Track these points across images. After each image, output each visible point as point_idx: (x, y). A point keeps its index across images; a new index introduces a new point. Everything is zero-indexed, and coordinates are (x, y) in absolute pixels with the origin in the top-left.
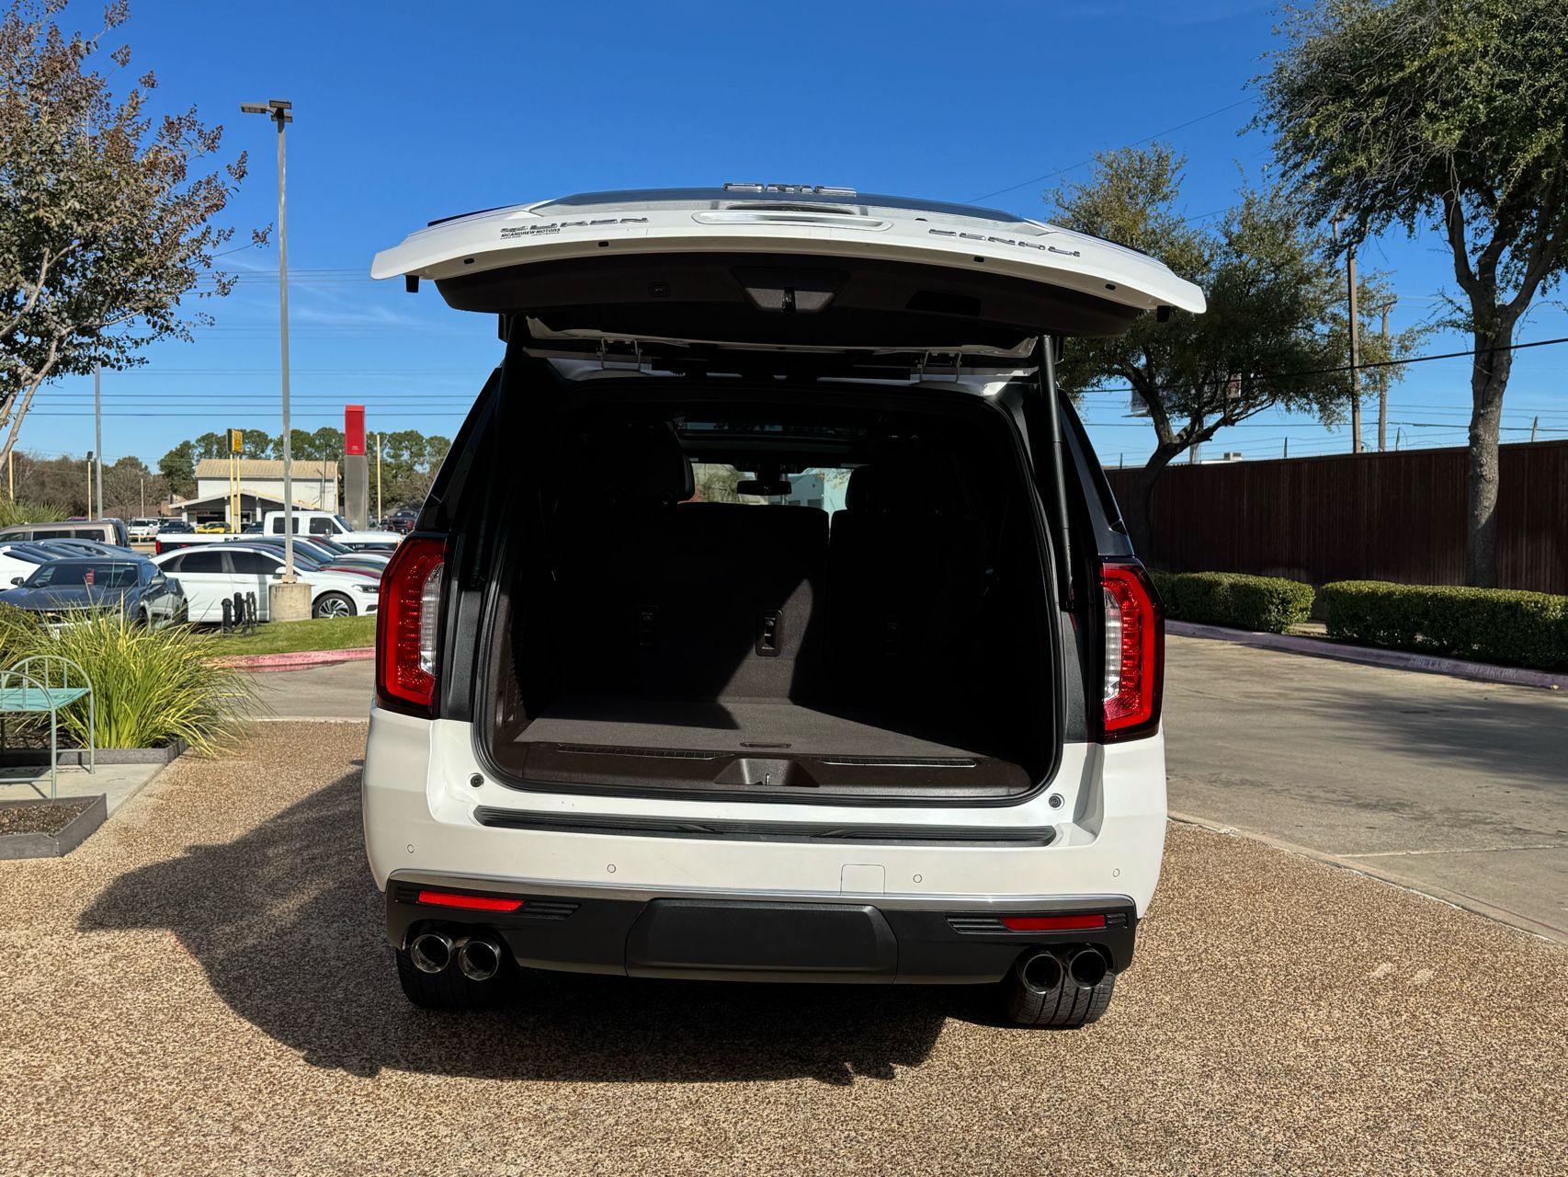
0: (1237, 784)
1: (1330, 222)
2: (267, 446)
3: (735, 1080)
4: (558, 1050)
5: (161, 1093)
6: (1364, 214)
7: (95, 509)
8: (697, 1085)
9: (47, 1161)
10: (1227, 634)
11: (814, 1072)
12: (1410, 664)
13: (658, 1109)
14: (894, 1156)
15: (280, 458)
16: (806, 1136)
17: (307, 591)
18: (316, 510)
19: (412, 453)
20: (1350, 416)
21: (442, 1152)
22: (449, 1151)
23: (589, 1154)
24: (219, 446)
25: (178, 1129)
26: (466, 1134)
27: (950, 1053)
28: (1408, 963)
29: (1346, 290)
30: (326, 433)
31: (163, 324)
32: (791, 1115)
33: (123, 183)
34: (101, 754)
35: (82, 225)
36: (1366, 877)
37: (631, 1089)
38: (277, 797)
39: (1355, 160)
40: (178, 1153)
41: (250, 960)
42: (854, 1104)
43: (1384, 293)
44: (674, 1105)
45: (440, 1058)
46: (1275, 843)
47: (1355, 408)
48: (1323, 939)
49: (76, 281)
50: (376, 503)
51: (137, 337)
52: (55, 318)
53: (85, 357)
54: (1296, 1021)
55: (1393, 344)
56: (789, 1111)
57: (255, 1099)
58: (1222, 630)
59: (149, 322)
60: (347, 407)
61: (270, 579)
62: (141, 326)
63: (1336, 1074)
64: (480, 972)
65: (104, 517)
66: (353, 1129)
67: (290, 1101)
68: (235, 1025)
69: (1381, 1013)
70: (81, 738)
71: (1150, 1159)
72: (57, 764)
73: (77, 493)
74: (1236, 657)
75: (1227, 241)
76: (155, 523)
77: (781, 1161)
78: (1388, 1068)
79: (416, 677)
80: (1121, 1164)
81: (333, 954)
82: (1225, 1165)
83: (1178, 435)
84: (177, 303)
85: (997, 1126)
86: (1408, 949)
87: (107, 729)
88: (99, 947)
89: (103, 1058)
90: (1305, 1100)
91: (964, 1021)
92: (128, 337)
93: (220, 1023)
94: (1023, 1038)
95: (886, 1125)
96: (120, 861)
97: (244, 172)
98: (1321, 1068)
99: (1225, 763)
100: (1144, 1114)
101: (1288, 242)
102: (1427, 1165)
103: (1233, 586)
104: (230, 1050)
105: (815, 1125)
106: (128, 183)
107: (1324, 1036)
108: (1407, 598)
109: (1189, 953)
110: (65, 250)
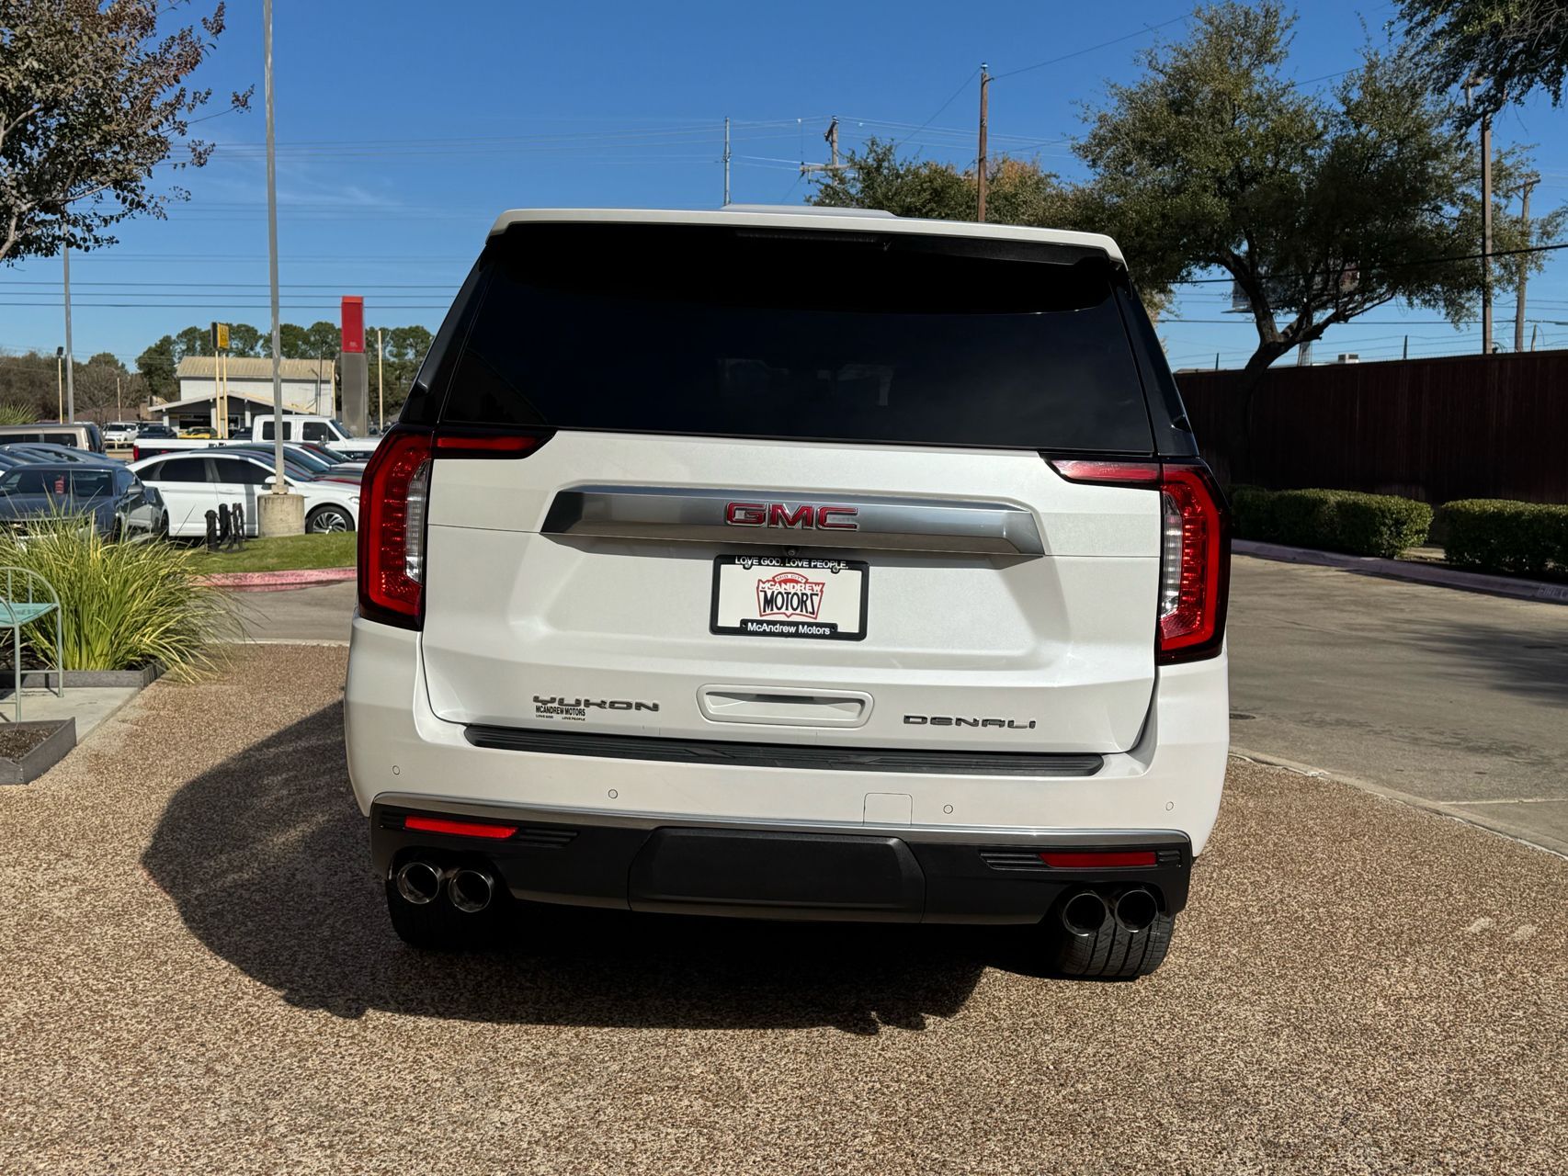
0: (1331, 724)
1: (1462, 88)
2: (257, 343)
3: (751, 1027)
4: (561, 994)
5: (129, 1032)
6: (1502, 78)
7: (66, 412)
8: (710, 1032)
9: (7, 1100)
10: (1331, 559)
11: (838, 1021)
12: (1538, 594)
13: (667, 1056)
14: (921, 1110)
15: (270, 356)
16: (827, 1087)
17: (300, 504)
18: (311, 414)
19: (417, 351)
20: (1479, 311)
21: (431, 1097)
22: (439, 1096)
23: (590, 1101)
24: (201, 342)
25: (147, 1069)
26: (458, 1078)
27: (989, 1004)
28: (1509, 918)
29: (1480, 166)
30: (322, 329)
31: (133, 199)
32: (811, 1065)
33: (85, 39)
34: (71, 677)
35: (41, 88)
36: (1468, 826)
37: (638, 1035)
38: (263, 724)
39: (1491, 16)
40: (147, 1094)
41: (230, 895)
42: (880, 1055)
43: (1524, 170)
44: (684, 1052)
45: (433, 999)
46: (1369, 787)
47: (1486, 303)
48: (1415, 891)
49: (37, 151)
50: (377, 407)
51: (106, 214)
52: (14, 192)
53: (48, 236)
54: (1378, 978)
55: (1532, 229)
56: (810, 1060)
57: (231, 1039)
58: (1327, 554)
59: (118, 196)
60: (344, 298)
61: (258, 490)
62: (110, 202)
63: (1417, 1034)
64: (472, 904)
65: (76, 420)
66: (336, 1072)
67: (269, 1043)
68: (211, 963)
69: (1474, 971)
70: (50, 660)
71: (1203, 1119)
72: (22, 686)
73: (47, 393)
74: (1339, 585)
75: (1344, 109)
76: (133, 428)
77: (798, 1113)
78: (1477, 1029)
79: (402, 585)
80: (1171, 1123)
81: (319, 890)
82: (1286, 1127)
83: (1284, 333)
84: (150, 175)
85: (1037, 1080)
86: (1510, 903)
87: (77, 649)
88: (66, 880)
89: (68, 995)
90: (1381, 1061)
91: (1006, 970)
92: (95, 214)
93: (195, 960)
94: (1071, 988)
95: (914, 1078)
96: (89, 789)
97: (222, 27)
98: (1401, 1028)
99: (1319, 702)
100: (1201, 1071)
101: (1415, 112)
102: (1511, 1132)
103: (1339, 504)
104: (205, 988)
105: (837, 1075)
106: (90, 38)
107: (1408, 994)
108: (1537, 518)
109: (1262, 903)
110: (24, 115)
